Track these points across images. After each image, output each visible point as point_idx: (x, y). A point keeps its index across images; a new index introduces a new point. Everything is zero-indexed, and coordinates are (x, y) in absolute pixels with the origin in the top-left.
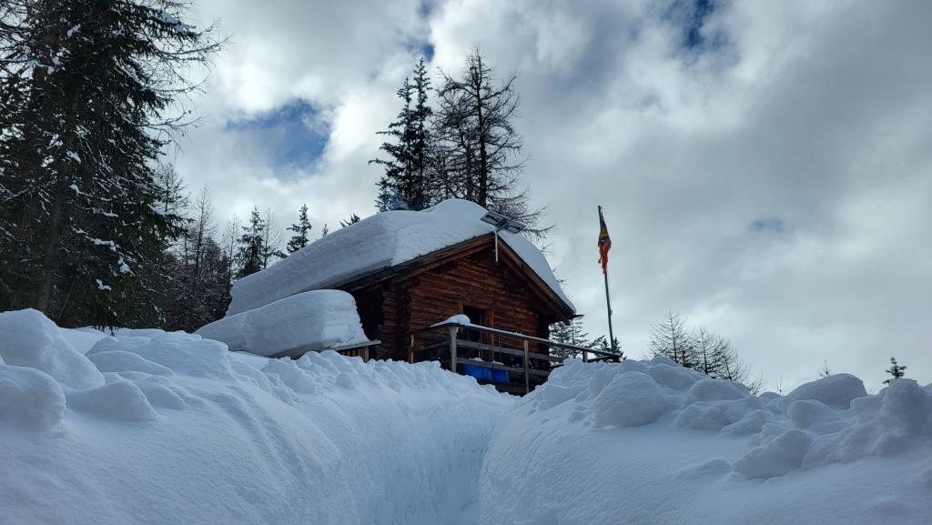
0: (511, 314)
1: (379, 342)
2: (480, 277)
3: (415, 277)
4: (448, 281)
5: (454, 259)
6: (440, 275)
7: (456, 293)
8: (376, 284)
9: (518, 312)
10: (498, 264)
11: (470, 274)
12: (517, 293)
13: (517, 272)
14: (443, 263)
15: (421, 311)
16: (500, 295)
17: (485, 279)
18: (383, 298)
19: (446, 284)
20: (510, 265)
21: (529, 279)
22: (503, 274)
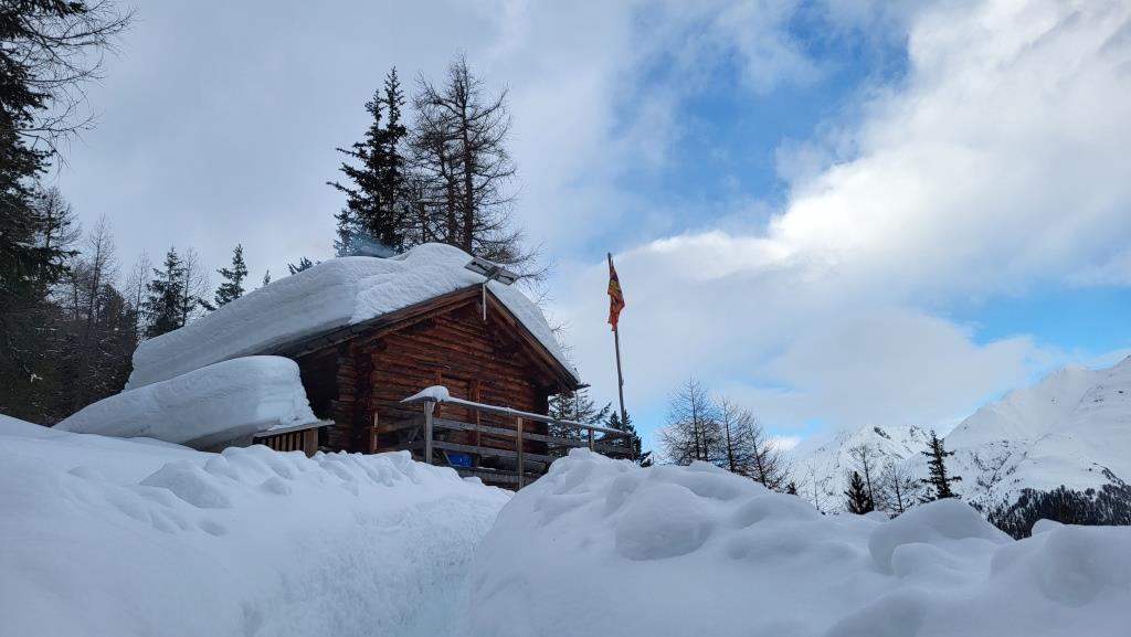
0: (501, 384)
1: (333, 422)
2: (464, 339)
3: (380, 339)
4: (423, 344)
5: (433, 314)
6: (414, 337)
7: (433, 360)
8: (330, 348)
9: (510, 382)
10: (487, 323)
11: (451, 335)
12: (510, 358)
13: (509, 332)
14: (418, 321)
15: (388, 382)
16: (489, 361)
17: (470, 341)
18: (338, 366)
19: (419, 348)
20: (501, 324)
21: (525, 341)
22: (492, 335)
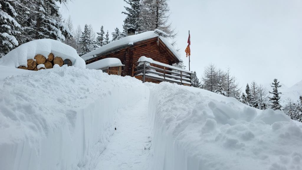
1: (124, 65)
2: (153, 49)
3: (135, 48)
4: (144, 50)
5: (146, 43)
6: (142, 48)
8: (124, 49)
10: (159, 46)
11: (150, 48)
12: (164, 54)
13: (164, 48)
14: (143, 44)
15: (136, 58)
16: (159, 55)
17: (155, 50)
18: (125, 54)
19: (143, 51)
20: (162, 46)
21: (167, 50)
22: (160, 49)
